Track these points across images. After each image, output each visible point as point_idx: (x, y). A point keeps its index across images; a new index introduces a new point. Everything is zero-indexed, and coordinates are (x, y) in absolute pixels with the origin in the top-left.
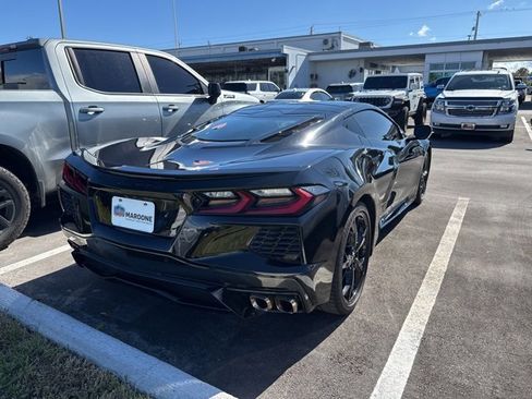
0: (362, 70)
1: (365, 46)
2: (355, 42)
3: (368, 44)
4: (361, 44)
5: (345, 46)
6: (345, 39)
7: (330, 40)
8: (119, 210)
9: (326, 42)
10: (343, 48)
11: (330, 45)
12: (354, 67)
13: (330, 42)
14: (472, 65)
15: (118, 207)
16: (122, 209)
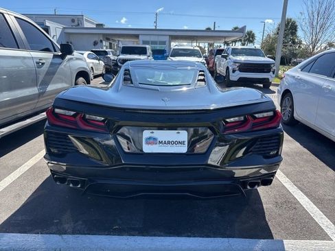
0: (101, 41)
1: (99, 26)
2: (93, 23)
3: (102, 25)
4: (97, 25)
5: (87, 25)
6: (86, 20)
7: (76, 20)
8: (151, 141)
9: (73, 21)
10: (85, 26)
11: (76, 23)
12: (96, 39)
13: (76, 21)
14: (164, 43)
15: (150, 138)
16: (155, 139)
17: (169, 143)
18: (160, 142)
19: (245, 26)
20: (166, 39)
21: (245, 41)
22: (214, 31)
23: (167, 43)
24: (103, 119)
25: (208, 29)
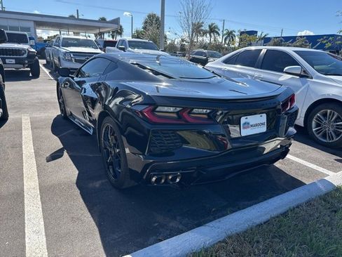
8: (246, 125)
14: (28, 29)
15: (245, 123)
16: (248, 123)
17: (256, 125)
18: (252, 126)
19: (119, 18)
20: (31, 25)
21: (113, 32)
22: (78, 19)
23: (32, 29)
24: (208, 111)
25: (72, 17)
